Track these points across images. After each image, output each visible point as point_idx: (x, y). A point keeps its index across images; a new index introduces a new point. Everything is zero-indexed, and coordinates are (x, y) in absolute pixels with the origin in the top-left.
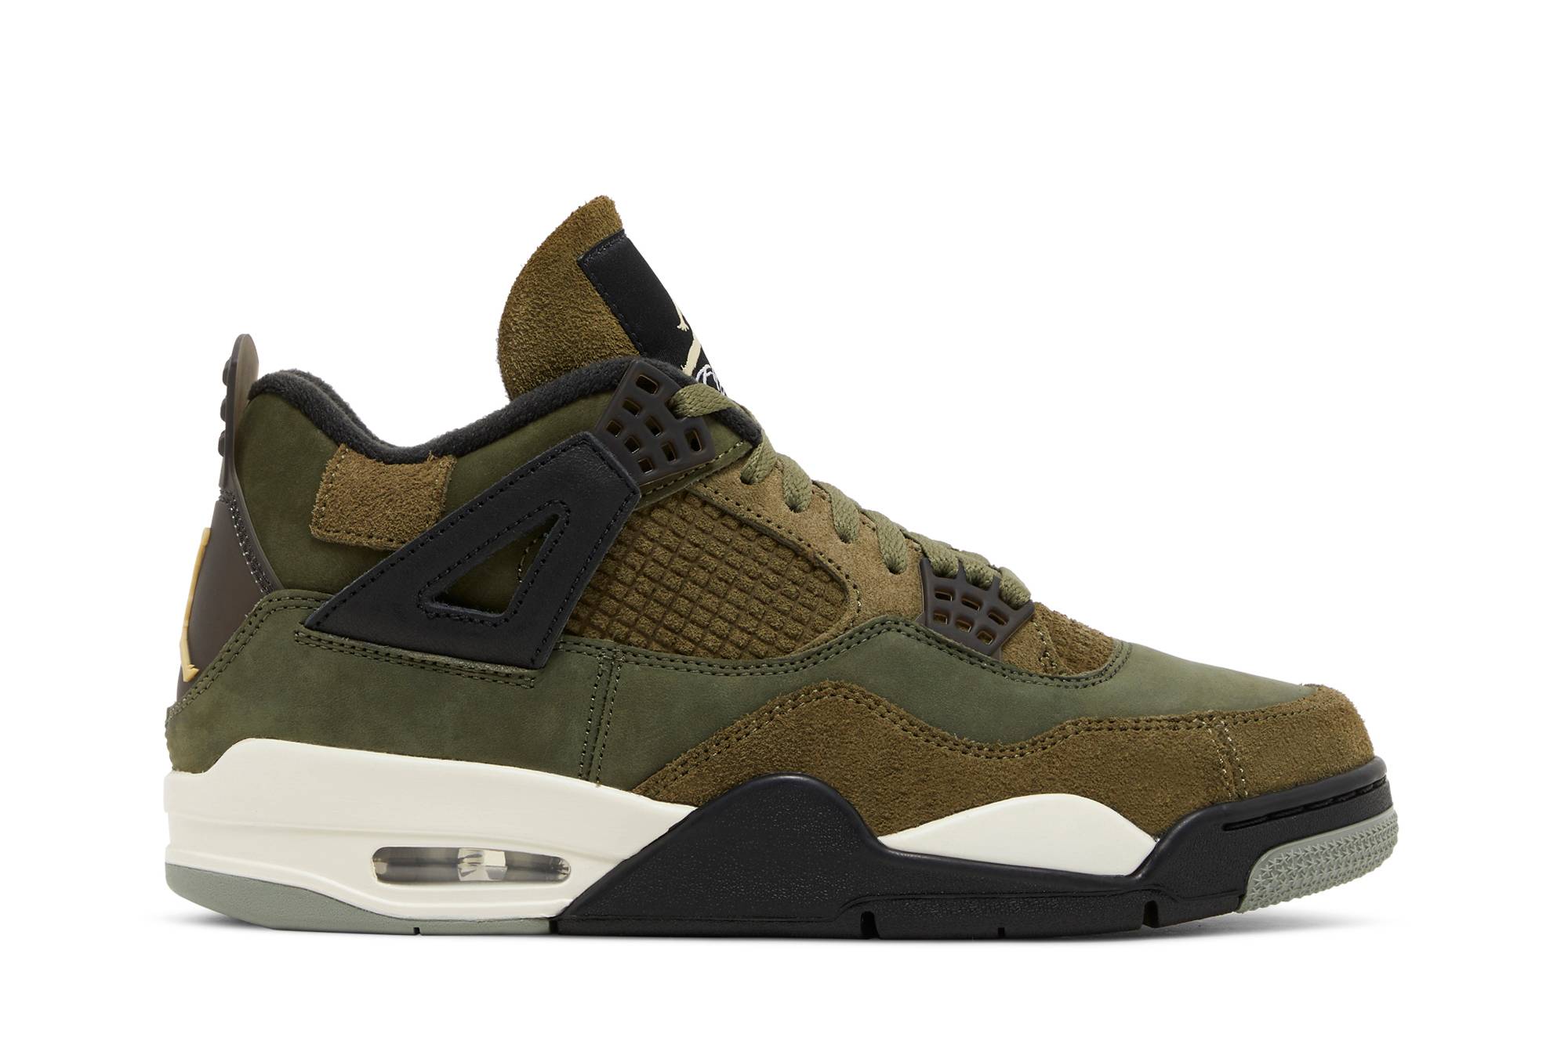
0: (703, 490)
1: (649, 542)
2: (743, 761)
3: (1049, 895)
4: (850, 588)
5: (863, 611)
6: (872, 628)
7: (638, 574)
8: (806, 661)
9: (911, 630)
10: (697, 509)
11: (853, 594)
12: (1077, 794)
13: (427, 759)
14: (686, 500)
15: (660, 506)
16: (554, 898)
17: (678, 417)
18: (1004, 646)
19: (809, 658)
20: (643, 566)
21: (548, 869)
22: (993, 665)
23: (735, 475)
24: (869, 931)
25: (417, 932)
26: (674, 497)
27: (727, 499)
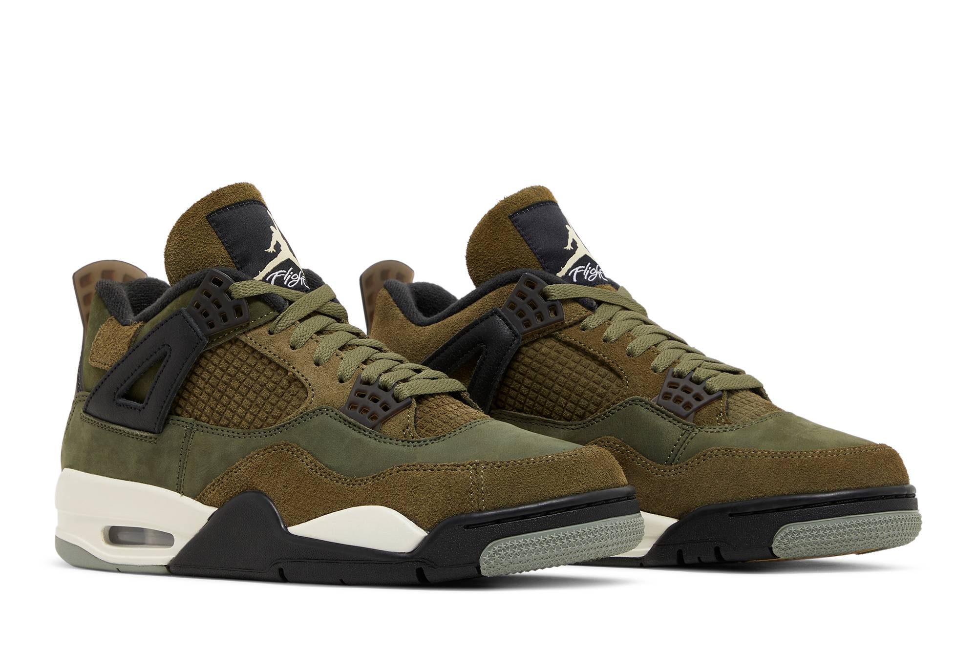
0: (243, 338)
1: (213, 366)
2: (236, 484)
3: (363, 562)
4: (310, 391)
5: (313, 403)
6: (313, 413)
7: (206, 383)
8: (277, 431)
9: (333, 414)
10: (241, 348)
11: (311, 393)
12: (386, 506)
13: (120, 480)
14: (237, 344)
15: (221, 347)
16: (166, 555)
17: (232, 298)
18: (385, 422)
19: (278, 429)
20: (209, 379)
21: (166, 539)
22: (371, 434)
23: (264, 330)
24: (283, 578)
25: (119, 571)
26: (230, 342)
27: (256, 343)
